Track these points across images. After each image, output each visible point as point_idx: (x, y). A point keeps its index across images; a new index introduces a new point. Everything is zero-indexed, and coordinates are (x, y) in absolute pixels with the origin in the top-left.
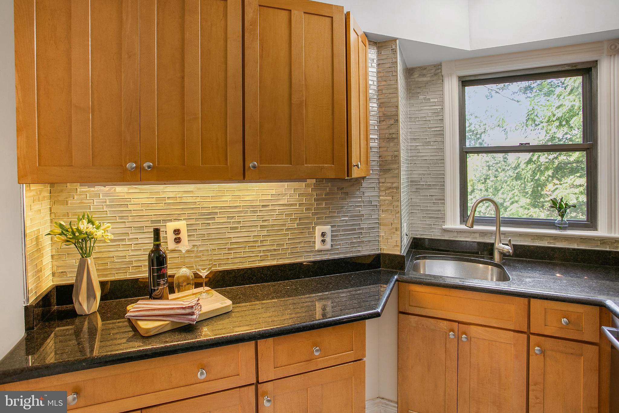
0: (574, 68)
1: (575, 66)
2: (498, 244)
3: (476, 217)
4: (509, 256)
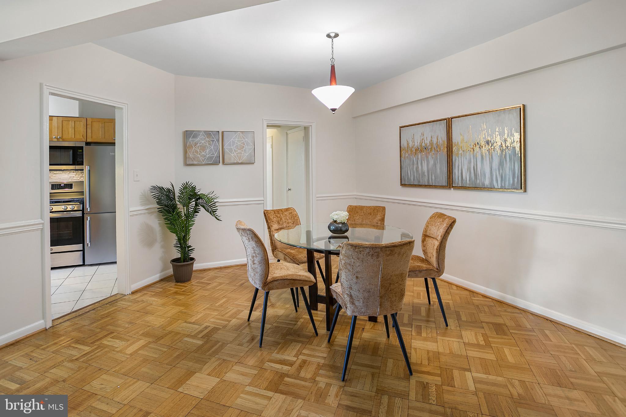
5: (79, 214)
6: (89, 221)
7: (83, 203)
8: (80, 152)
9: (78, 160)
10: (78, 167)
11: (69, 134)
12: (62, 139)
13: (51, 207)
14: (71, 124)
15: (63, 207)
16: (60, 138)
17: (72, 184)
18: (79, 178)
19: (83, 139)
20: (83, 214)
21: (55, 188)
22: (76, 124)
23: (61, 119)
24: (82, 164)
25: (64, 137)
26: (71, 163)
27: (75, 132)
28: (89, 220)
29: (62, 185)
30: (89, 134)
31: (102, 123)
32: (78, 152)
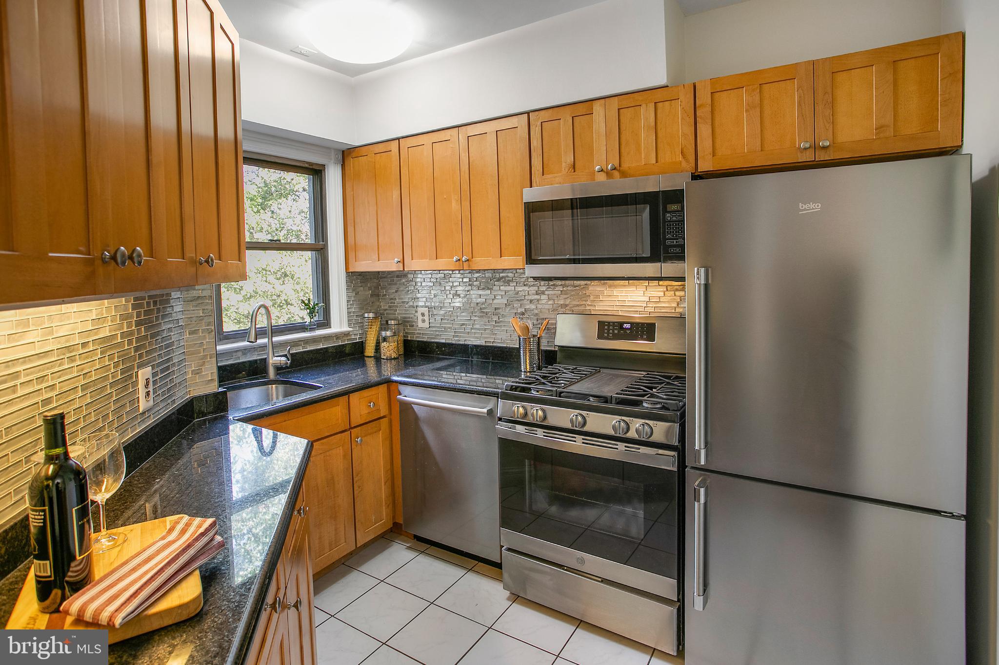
0: (311, 167)
1: (312, 165)
2: (272, 358)
3: (258, 328)
4: (287, 368)
5: (667, 461)
6: (702, 507)
7: (683, 415)
8: (675, 211)
9: (668, 242)
10: (669, 268)
11: (641, 153)
12: (619, 171)
13: (581, 415)
14: (646, 114)
15: (615, 419)
16: (615, 169)
17: (655, 324)
18: (675, 305)
19: (684, 164)
20: (682, 465)
21: (608, 333)
22: (659, 112)
23: (615, 103)
24: (681, 257)
25: (626, 166)
26: (647, 254)
27: (659, 140)
28: (702, 500)
29: (625, 326)
30: (705, 144)
31: (753, 90)
32: (669, 212)
